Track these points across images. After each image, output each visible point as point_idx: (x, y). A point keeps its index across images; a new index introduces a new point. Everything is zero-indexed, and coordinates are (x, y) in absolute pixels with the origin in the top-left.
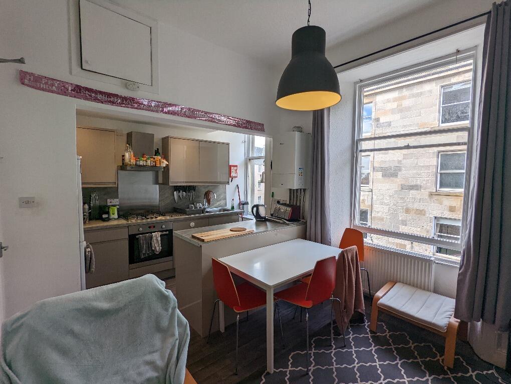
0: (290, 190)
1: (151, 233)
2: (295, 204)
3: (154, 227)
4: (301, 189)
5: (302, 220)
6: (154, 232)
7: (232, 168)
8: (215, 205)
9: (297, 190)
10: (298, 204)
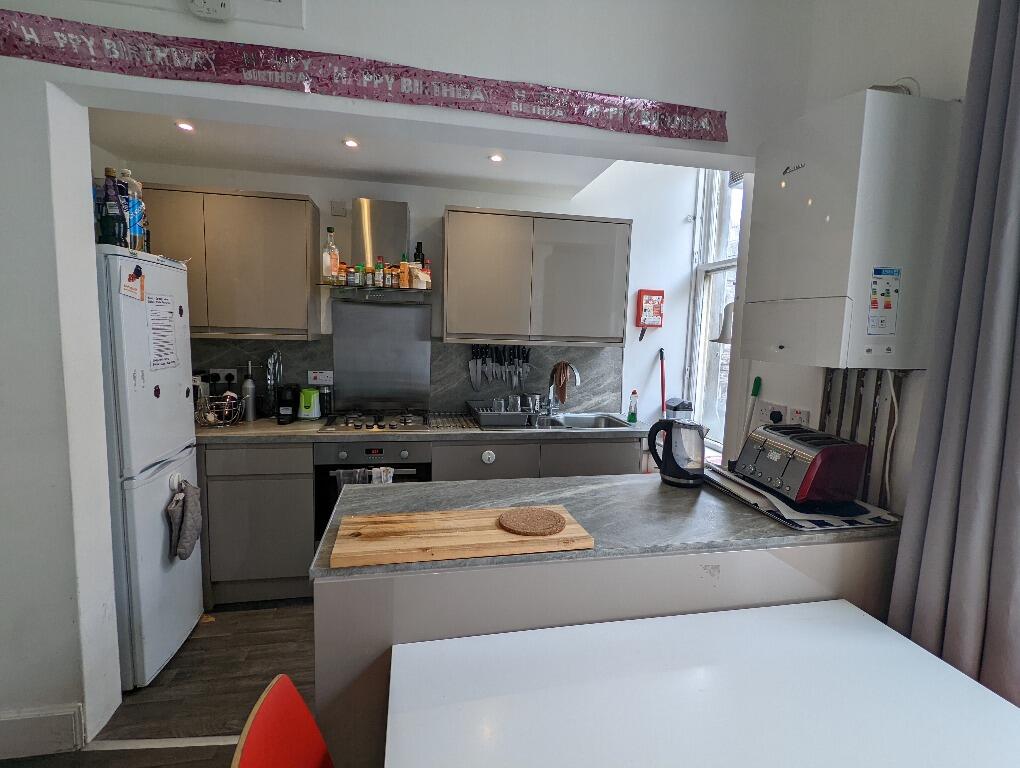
0: (830, 373)
1: (369, 466)
2: (845, 434)
3: (381, 451)
4: (880, 373)
5: (876, 512)
6: (378, 466)
7: (646, 298)
8: (586, 404)
9: (862, 373)
10: (862, 438)
